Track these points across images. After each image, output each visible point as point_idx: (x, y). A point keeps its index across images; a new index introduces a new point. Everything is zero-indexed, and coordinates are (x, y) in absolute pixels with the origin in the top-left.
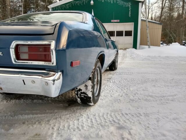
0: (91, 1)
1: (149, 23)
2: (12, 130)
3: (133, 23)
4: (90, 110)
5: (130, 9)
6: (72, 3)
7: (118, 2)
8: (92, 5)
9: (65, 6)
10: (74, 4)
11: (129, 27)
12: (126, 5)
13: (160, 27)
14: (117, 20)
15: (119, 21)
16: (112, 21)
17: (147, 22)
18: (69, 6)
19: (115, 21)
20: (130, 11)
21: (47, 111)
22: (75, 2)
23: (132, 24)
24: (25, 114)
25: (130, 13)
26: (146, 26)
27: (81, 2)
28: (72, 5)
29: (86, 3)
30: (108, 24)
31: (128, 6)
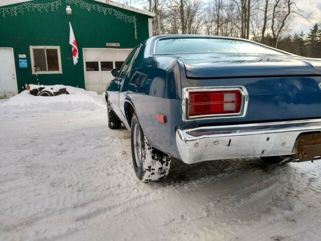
0: (66, 7)
5: (135, 27)
6: (24, 7)
7: (116, 14)
8: (69, 15)
9: (9, 10)
10: (30, 9)
12: (128, 20)
14: (115, 44)
16: (107, 44)
18: (18, 11)
19: (112, 46)
20: (136, 29)
22: (32, 5)
27: (45, 6)
28: (25, 10)
29: (54, 9)
30: (100, 50)
31: (133, 22)
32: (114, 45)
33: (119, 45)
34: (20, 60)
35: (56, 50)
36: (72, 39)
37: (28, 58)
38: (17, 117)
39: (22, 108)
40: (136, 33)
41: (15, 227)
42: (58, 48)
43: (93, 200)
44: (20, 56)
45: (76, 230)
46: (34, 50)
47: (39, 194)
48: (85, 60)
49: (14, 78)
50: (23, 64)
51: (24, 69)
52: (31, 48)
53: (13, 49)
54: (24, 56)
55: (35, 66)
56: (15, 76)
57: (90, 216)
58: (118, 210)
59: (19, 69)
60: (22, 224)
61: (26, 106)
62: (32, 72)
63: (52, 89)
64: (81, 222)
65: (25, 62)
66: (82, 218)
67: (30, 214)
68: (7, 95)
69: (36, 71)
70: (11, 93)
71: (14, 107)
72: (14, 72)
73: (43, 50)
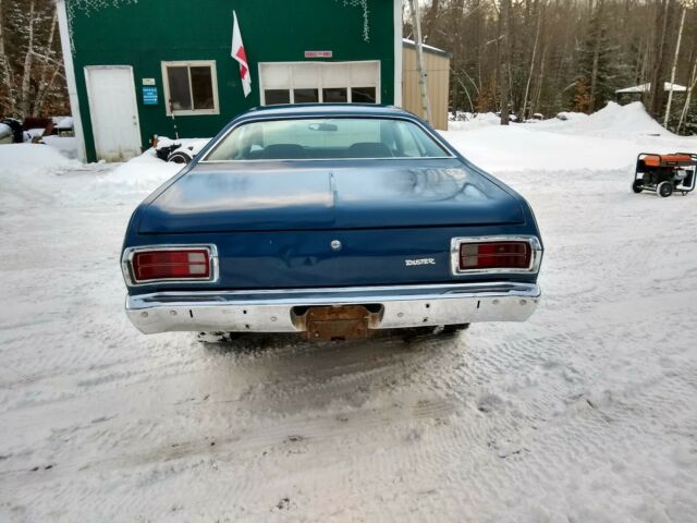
1: (426, 55)
2: (368, 402)
3: (379, 62)
4: (463, 344)
5: (365, 15)
11: (365, 74)
12: (350, 2)
13: (445, 64)
14: (323, 52)
15: (331, 56)
16: (307, 54)
17: (421, 50)
20: (366, 20)
21: (379, 360)
23: (376, 64)
24: (348, 373)
26: (419, 69)
30: (292, 66)
31: (360, 5)
32: (320, 54)
33: (330, 54)
34: (145, 90)
35: (208, 69)
36: (237, 42)
37: (159, 85)
38: (121, 204)
39: (131, 188)
40: (366, 29)
41: (12, 384)
42: (212, 64)
43: (119, 361)
44: (146, 82)
45: (73, 396)
46: (169, 69)
47: (61, 347)
48: (264, 86)
49: (135, 124)
50: (151, 97)
51: (151, 106)
52: (165, 65)
53: (131, 68)
54: (152, 81)
55: (171, 101)
56: (137, 120)
57: (98, 382)
58: (135, 378)
59: (143, 107)
60: (20, 382)
61: (136, 184)
62: (165, 112)
63: (191, 149)
64: (83, 388)
65: (154, 93)
66: (87, 384)
67: (36, 370)
68: (125, 154)
69: (172, 109)
70: (130, 150)
71: (118, 186)
72: (135, 112)
73: (186, 68)
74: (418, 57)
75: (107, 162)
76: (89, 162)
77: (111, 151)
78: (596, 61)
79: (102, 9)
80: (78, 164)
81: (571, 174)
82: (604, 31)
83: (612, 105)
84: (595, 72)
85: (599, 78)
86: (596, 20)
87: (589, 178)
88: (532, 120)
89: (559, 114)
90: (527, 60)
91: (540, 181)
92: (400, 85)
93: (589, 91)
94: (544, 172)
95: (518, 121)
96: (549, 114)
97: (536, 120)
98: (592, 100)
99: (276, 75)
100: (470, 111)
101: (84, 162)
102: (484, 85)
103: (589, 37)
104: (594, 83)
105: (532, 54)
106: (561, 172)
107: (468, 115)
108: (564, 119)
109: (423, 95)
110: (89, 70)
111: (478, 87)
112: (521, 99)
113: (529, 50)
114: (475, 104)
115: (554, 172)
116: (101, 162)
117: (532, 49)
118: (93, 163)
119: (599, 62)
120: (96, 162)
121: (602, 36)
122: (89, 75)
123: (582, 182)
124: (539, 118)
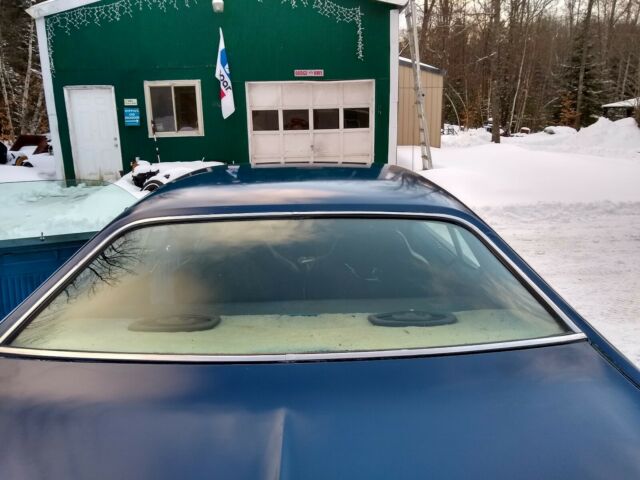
3: (373, 81)
5: (359, 32)
7: (318, 3)
8: (219, 14)
11: (357, 94)
12: (344, 17)
15: (323, 75)
16: (297, 73)
18: (121, 10)
19: (308, 75)
20: (361, 37)
23: (370, 83)
25: (360, 47)
28: (135, 8)
29: (191, 3)
30: (282, 85)
31: (354, 22)
32: (310, 73)
33: (321, 73)
34: (126, 111)
35: (193, 88)
37: (141, 106)
42: (197, 83)
44: (127, 102)
46: (152, 89)
48: (251, 107)
49: (117, 146)
50: (133, 118)
51: (132, 128)
52: (147, 85)
53: (113, 88)
54: (134, 102)
55: (153, 122)
56: (119, 142)
62: (147, 133)
63: (168, 177)
65: (136, 114)
68: (105, 178)
69: (155, 130)
70: (111, 173)
72: (116, 133)
73: (169, 88)
74: (415, 75)
75: (87, 185)
76: (68, 186)
77: (91, 174)
78: (581, 77)
79: (82, 26)
80: (56, 189)
81: (591, 207)
82: (589, 48)
83: (602, 121)
84: (581, 87)
85: (585, 93)
86: (582, 37)
87: (611, 212)
88: (518, 134)
89: (547, 128)
90: (514, 76)
91: (557, 217)
92: (396, 105)
93: (574, 106)
94: (559, 205)
95: (506, 135)
96: (536, 128)
97: (524, 134)
98: (579, 114)
99: (264, 95)
100: (457, 124)
101: (62, 186)
102: (470, 98)
103: (575, 54)
104: (579, 98)
105: (518, 70)
106: (579, 205)
107: (456, 128)
108: (552, 133)
109: (420, 116)
110: (69, 90)
111: (464, 101)
112: (508, 114)
113: (515, 66)
114: (462, 117)
115: (571, 205)
116: (80, 186)
117: (519, 66)
118: (72, 187)
119: (585, 78)
120: (76, 185)
121: (588, 53)
122: (69, 96)
123: (604, 217)
124: (527, 132)
